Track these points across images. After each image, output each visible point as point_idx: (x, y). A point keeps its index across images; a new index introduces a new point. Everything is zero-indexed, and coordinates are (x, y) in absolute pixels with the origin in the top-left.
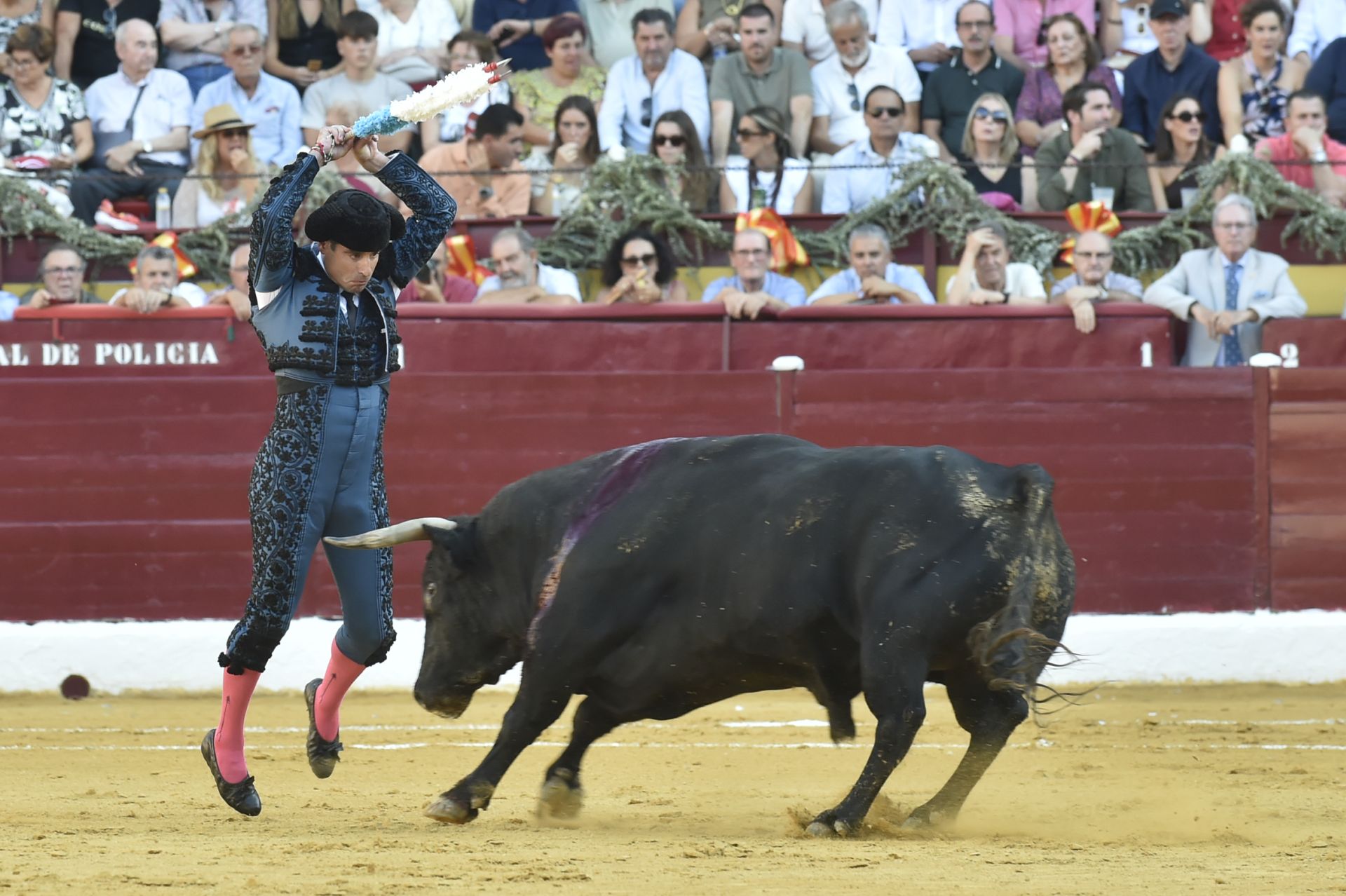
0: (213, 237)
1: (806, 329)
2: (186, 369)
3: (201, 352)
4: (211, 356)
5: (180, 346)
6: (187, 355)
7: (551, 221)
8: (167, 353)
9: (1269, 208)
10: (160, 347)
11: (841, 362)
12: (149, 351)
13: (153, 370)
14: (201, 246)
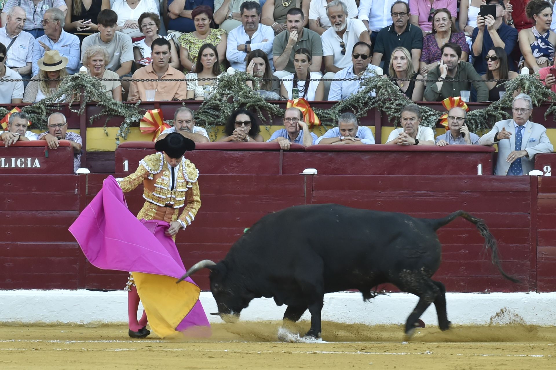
0: (39, 108)
1: (319, 155)
2: (26, 170)
3: (33, 163)
4: (37, 164)
5: (23, 159)
6: (26, 164)
7: (200, 103)
8: (16, 163)
9: (539, 101)
10: (13, 160)
11: (335, 171)
12: (8, 161)
13: (10, 170)
14: (33, 112)
